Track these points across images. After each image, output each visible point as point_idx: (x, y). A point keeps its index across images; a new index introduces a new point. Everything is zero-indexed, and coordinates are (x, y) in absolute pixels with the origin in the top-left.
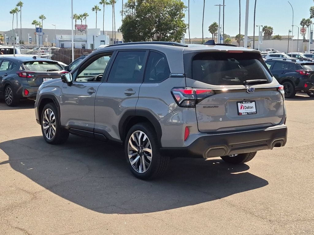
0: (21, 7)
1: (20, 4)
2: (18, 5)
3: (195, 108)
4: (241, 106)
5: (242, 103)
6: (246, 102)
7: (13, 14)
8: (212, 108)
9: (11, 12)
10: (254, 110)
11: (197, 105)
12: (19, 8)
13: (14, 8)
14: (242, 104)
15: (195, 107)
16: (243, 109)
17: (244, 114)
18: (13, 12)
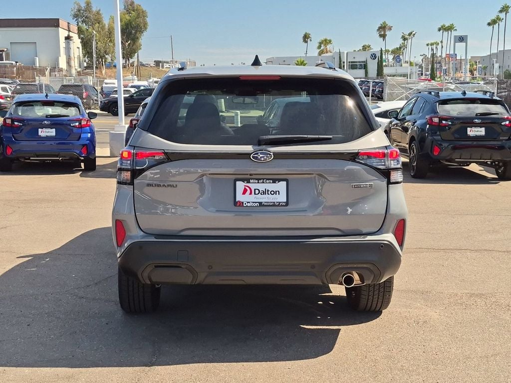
0: (506, 14)
1: (505, 9)
2: (501, 11)
3: (132, 186)
4: (245, 188)
5: (249, 182)
6: (258, 180)
7: (493, 27)
8: (164, 188)
9: (489, 24)
10: (282, 198)
11: (136, 181)
12: (502, 15)
13: (494, 17)
14: (248, 184)
15: (132, 183)
16: (251, 193)
17: (249, 205)
18: (492, 23)
